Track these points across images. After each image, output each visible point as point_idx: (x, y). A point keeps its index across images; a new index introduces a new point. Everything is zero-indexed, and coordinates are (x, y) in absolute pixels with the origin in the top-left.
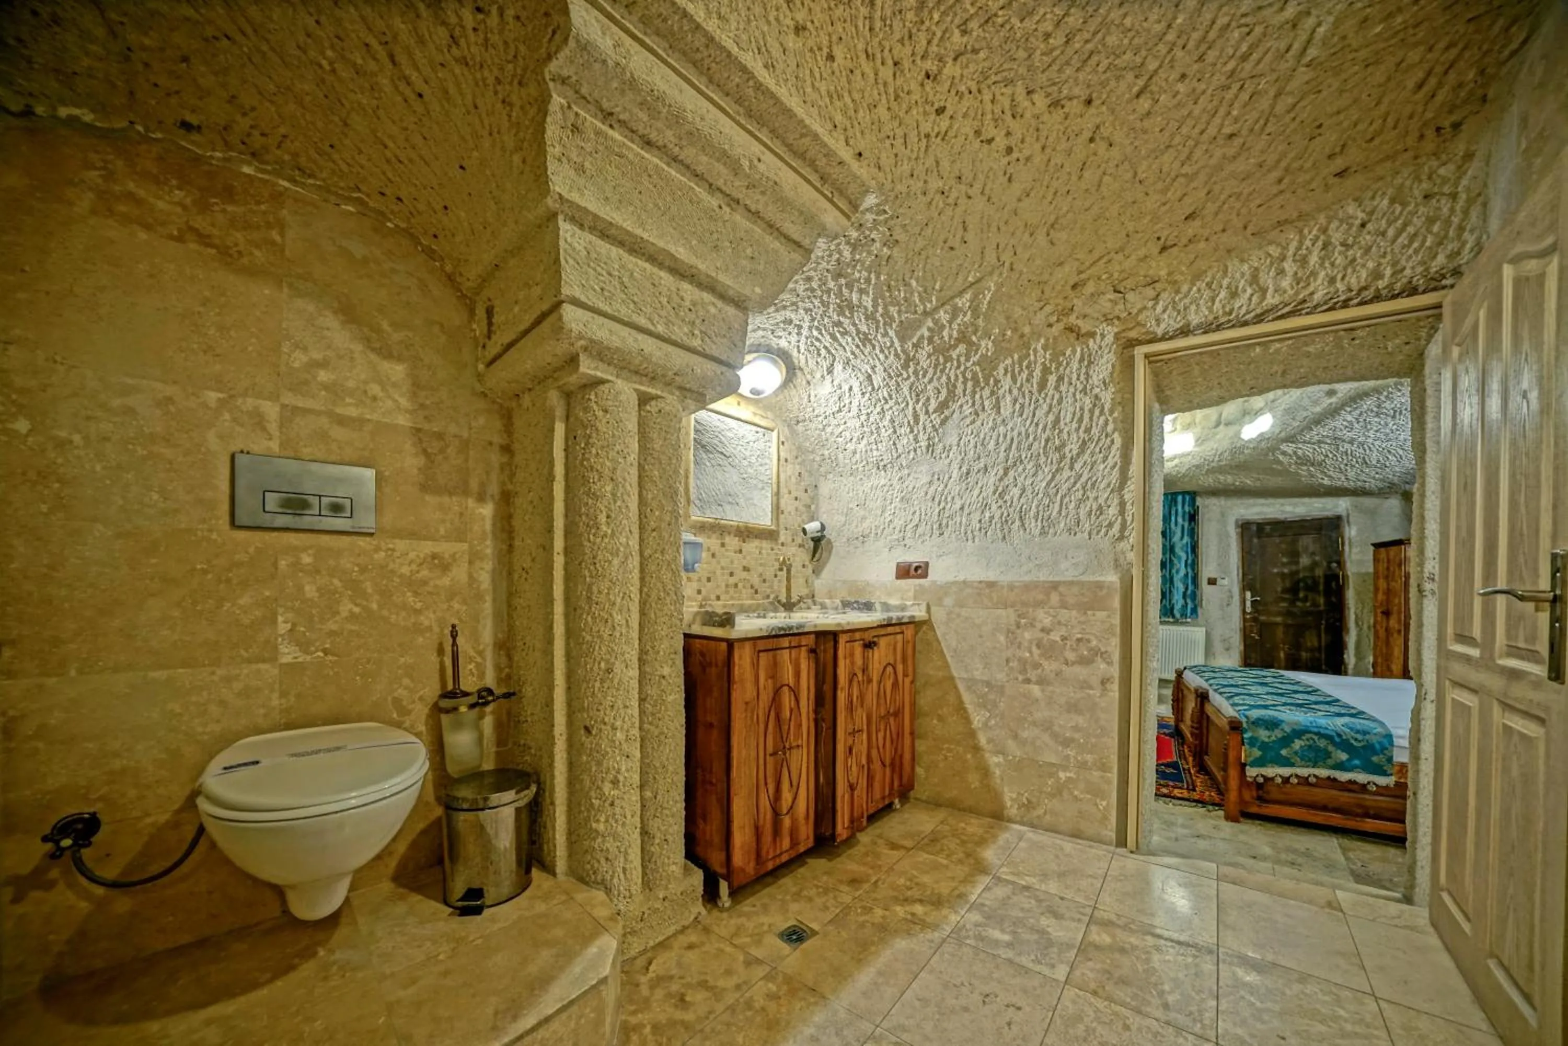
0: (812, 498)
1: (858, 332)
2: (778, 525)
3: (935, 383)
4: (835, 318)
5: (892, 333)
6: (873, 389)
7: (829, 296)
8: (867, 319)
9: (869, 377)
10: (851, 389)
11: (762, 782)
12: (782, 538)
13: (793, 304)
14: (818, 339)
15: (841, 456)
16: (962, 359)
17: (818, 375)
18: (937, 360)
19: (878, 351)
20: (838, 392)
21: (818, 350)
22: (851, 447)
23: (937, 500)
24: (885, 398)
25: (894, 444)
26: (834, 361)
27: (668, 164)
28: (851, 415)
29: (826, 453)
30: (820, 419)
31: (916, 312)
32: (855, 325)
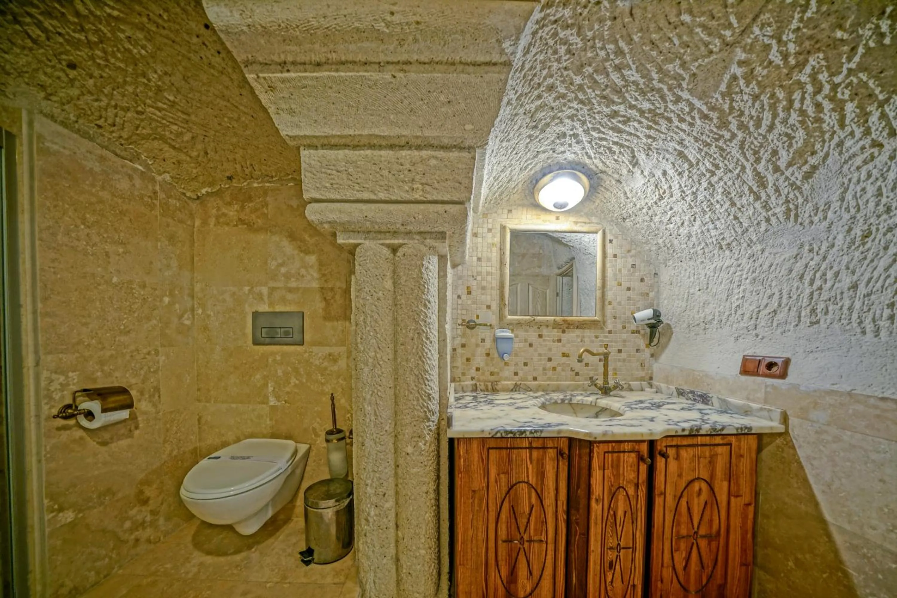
0: (652, 286)
1: (642, 112)
2: (603, 315)
3: (780, 128)
4: (607, 110)
5: (685, 95)
6: (691, 165)
7: (585, 93)
8: (643, 93)
9: (681, 154)
10: (665, 173)
11: (492, 562)
12: (610, 326)
13: (553, 118)
14: (601, 139)
15: (676, 242)
16: (823, 77)
17: (624, 172)
18: (773, 95)
19: (677, 123)
20: (653, 180)
21: (610, 149)
22: (684, 231)
23: (807, 279)
24: (708, 170)
25: (736, 218)
26: (633, 152)
27: (337, 71)
28: (674, 199)
29: (660, 241)
30: (644, 211)
31: (711, 52)
32: (632, 107)
